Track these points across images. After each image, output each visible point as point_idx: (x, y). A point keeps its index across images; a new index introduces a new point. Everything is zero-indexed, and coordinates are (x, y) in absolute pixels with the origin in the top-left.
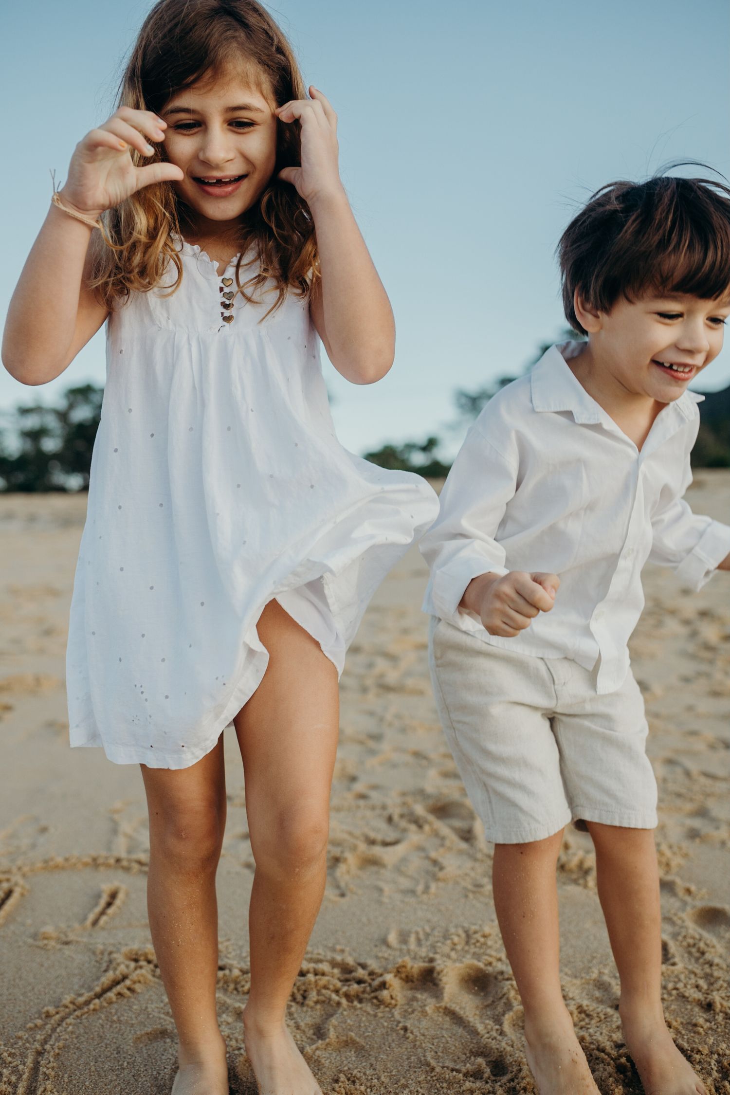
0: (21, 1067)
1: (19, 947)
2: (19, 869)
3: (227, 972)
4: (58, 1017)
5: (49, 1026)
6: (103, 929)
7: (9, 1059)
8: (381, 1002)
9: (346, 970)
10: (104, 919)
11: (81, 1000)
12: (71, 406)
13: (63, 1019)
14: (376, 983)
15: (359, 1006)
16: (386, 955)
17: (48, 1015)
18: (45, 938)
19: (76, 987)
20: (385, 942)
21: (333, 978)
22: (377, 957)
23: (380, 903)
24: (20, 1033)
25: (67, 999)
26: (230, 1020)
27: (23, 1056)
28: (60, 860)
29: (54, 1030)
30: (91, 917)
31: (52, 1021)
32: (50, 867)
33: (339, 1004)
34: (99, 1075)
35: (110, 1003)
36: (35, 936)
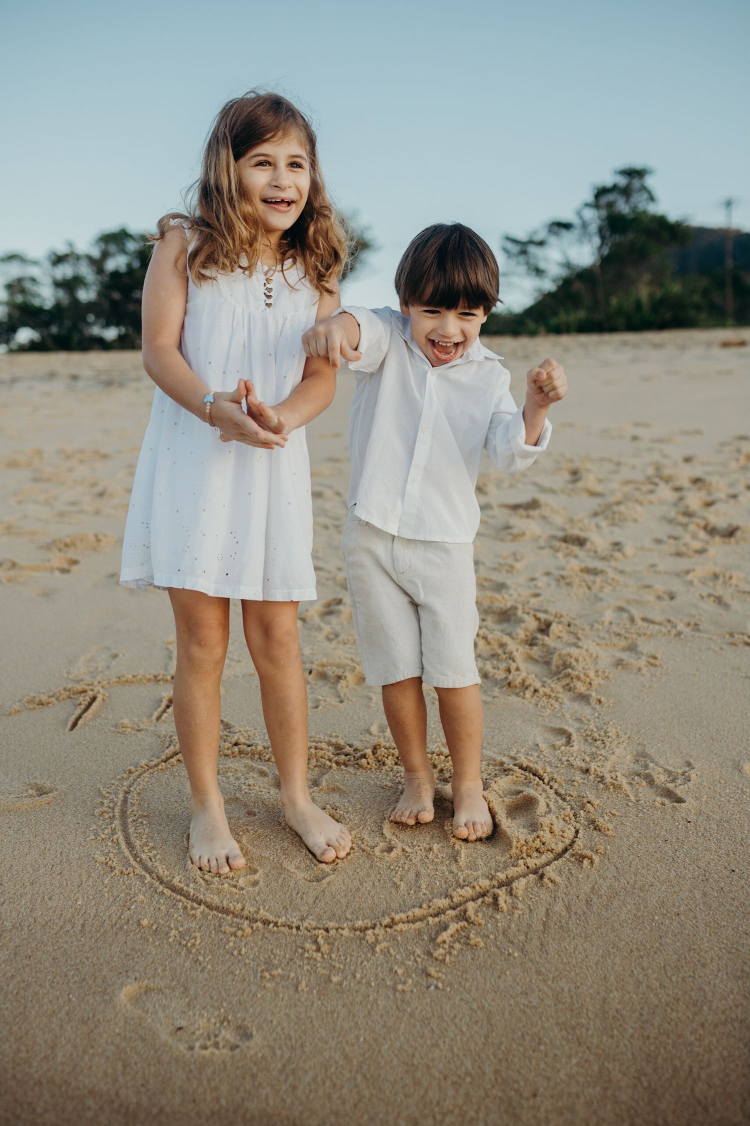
0: (115, 799)
1: (106, 732)
2: (99, 683)
3: (254, 747)
4: (137, 773)
5: (131, 779)
6: (165, 722)
7: (108, 795)
8: (361, 766)
9: (338, 748)
10: (165, 715)
11: (153, 763)
12: (105, 255)
13: (140, 775)
14: (359, 754)
15: (344, 768)
16: (368, 740)
17: (130, 772)
18: (123, 727)
19: (148, 756)
20: (368, 731)
21: (329, 752)
22: (361, 740)
23: (369, 707)
24: (113, 782)
25: (143, 762)
26: (255, 776)
27: (116, 794)
28: (130, 676)
29: (135, 780)
30: (156, 714)
31: (134, 775)
32: (122, 681)
33: (331, 767)
34: (168, 804)
35: (173, 766)
36: (116, 726)
